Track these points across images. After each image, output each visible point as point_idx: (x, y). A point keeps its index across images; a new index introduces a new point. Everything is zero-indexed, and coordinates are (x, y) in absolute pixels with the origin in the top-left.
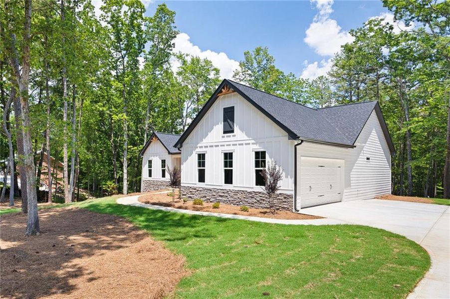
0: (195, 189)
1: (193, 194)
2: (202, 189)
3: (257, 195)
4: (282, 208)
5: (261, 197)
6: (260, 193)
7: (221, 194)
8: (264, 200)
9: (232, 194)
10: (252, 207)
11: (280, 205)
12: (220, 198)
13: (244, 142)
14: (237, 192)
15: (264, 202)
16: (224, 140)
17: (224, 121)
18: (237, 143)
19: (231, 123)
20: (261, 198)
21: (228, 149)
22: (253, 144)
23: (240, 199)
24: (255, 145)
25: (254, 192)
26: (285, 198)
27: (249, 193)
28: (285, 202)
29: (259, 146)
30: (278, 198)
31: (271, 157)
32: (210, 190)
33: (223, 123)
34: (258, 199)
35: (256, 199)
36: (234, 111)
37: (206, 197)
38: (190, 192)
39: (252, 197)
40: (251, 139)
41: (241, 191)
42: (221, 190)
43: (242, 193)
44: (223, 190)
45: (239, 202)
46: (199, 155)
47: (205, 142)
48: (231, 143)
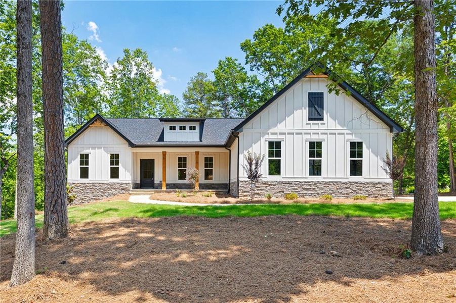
0: (266, 183)
1: (262, 190)
2: (276, 183)
3: (352, 185)
4: (381, 195)
5: (357, 186)
6: (356, 183)
7: (306, 187)
8: (361, 190)
9: (321, 186)
10: (347, 197)
11: (379, 193)
12: (305, 192)
13: (337, 132)
14: (327, 184)
15: (361, 192)
16: (308, 127)
17: (309, 107)
18: (328, 132)
19: (319, 109)
20: (358, 188)
21: (315, 138)
22: (347, 134)
23: (332, 191)
24: (350, 135)
25: (350, 182)
26: (384, 186)
27: (344, 183)
28: (384, 189)
29: (355, 136)
30: (376, 186)
31: (368, 148)
32: (290, 184)
33: (307, 108)
34: (354, 189)
35: (352, 189)
36: (323, 97)
37: (283, 192)
38: (257, 187)
39: (347, 188)
40: (345, 128)
41: (332, 182)
42: (306, 182)
43: (334, 185)
44: (310, 182)
45: (331, 194)
46: (271, 144)
47: (281, 127)
48: (320, 132)
